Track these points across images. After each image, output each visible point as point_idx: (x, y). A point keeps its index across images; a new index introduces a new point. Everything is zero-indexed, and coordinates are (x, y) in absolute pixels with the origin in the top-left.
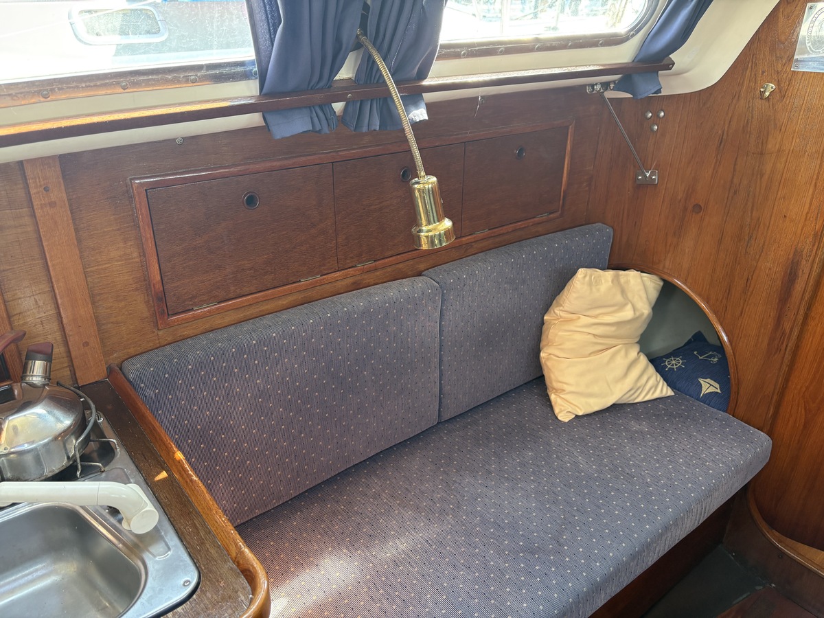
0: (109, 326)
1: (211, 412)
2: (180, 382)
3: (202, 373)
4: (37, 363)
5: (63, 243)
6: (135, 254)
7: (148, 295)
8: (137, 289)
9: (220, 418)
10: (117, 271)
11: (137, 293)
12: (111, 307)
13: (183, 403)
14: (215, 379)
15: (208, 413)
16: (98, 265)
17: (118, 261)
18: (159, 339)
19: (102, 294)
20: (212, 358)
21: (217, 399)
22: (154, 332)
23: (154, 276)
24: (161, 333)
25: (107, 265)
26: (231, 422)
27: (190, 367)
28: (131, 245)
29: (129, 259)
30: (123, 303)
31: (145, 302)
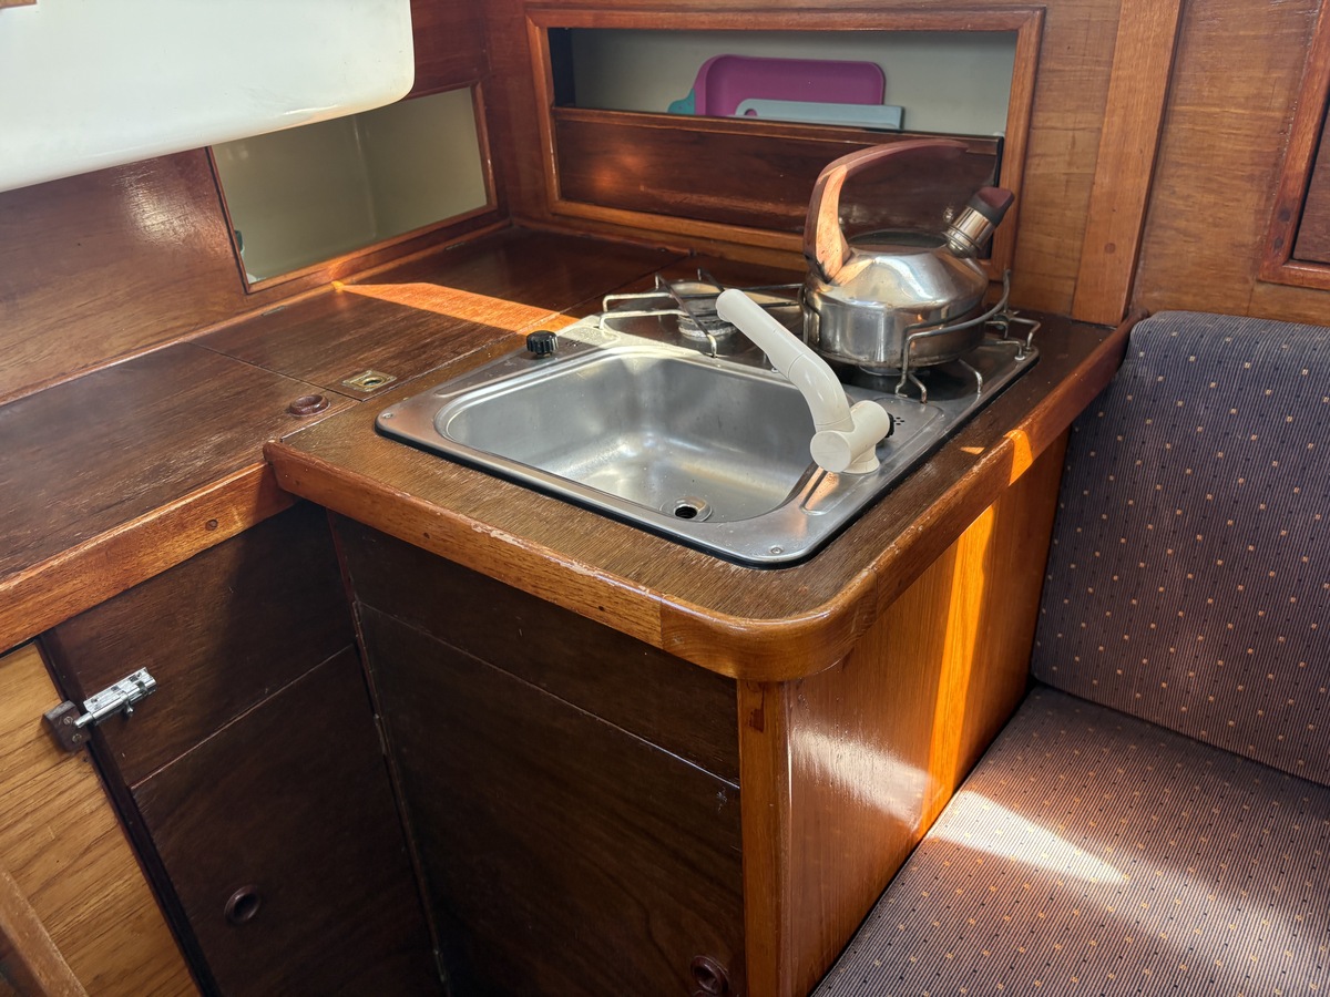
0: (1171, 233)
1: (1248, 481)
2: (1213, 385)
3: (1268, 392)
4: (976, 213)
5: (1148, 39)
6: (1279, 101)
7: (1267, 199)
8: (1251, 178)
9: (1262, 506)
10: (1229, 127)
11: (1248, 186)
12: (1189, 196)
13: (1200, 429)
14: (1289, 419)
15: (1241, 480)
16: (1198, 104)
17: (1238, 105)
18: (1250, 301)
19: (1183, 165)
20: (1305, 372)
21: (1275, 463)
22: (1246, 281)
24: (1260, 289)
25: (1214, 109)
28: (1279, 78)
29: (1263, 109)
30: (1211, 198)
31: (1257, 212)
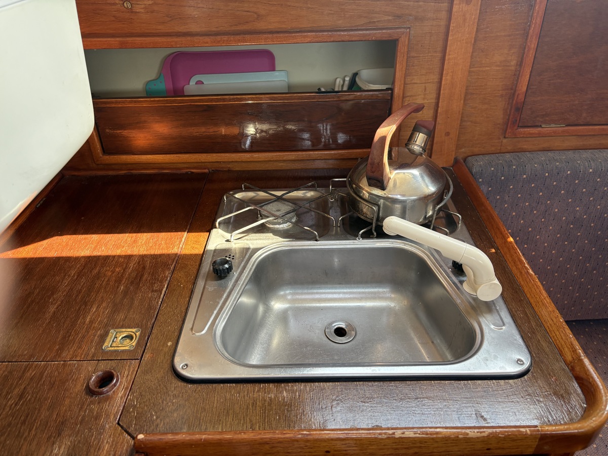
0: (469, 123)
1: (525, 222)
2: (511, 187)
3: (533, 185)
4: (421, 135)
5: (463, 40)
6: (514, 63)
7: (508, 104)
8: (502, 96)
9: (530, 229)
10: (493, 75)
11: (501, 99)
12: (476, 107)
13: (506, 206)
14: (541, 194)
15: (522, 222)
16: (480, 67)
17: (498, 66)
18: (501, 146)
19: (474, 94)
20: (547, 174)
21: (535, 212)
23: (522, 86)
24: (505, 141)
25: (487, 68)
26: (538, 237)
27: (525, 176)
28: (513, 53)
29: (507, 66)
30: (486, 106)
31: (504, 110)
